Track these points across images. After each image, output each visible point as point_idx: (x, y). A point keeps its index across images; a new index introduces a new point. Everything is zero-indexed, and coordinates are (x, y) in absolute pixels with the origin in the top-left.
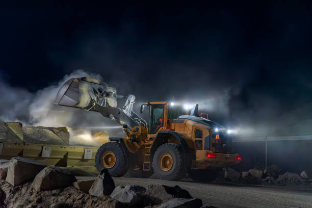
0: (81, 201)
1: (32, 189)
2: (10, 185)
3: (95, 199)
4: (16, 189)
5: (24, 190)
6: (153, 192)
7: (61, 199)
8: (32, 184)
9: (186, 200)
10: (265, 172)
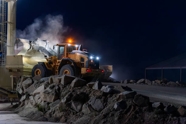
0: (89, 91)
1: (71, 86)
2: (62, 85)
3: (95, 91)
4: (65, 86)
5: (67, 87)
6: (117, 88)
7: (82, 90)
8: (71, 85)
9: (130, 92)
10: (161, 81)
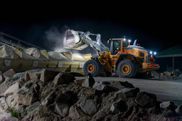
0: (78, 90)
1: (53, 84)
2: (42, 82)
3: (85, 89)
4: (45, 84)
5: (49, 84)
6: (114, 85)
7: (68, 89)
8: (53, 81)
9: (131, 89)
